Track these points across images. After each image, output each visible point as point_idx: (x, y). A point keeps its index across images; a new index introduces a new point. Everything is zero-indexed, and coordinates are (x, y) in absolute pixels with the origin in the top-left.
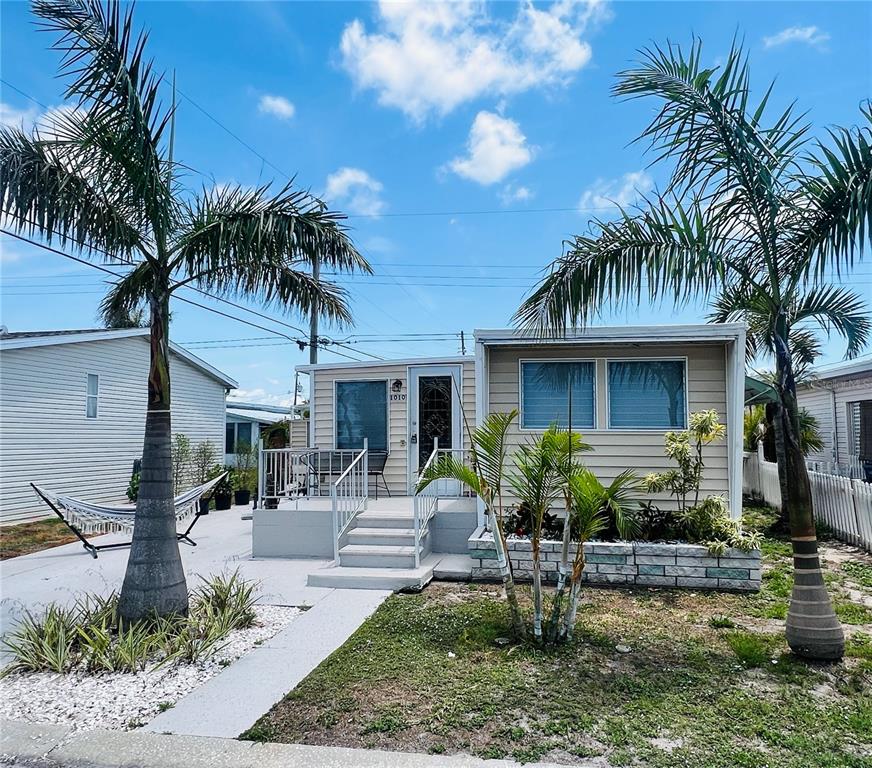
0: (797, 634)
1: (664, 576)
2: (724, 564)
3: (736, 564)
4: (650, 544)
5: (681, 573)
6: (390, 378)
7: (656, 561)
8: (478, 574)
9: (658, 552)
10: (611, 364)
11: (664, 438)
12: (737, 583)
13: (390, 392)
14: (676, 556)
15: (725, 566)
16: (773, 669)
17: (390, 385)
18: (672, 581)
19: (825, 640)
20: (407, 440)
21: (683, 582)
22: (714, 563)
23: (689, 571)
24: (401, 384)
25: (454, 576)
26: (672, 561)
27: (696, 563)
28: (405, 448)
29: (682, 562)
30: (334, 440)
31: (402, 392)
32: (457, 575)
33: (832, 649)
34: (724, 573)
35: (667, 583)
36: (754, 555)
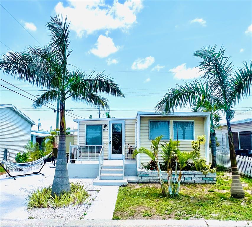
0: (234, 191)
1: (192, 180)
2: (207, 176)
3: (210, 176)
4: (187, 172)
5: (196, 179)
6: (103, 124)
7: (189, 176)
8: (141, 181)
9: (190, 174)
10: (174, 122)
11: (191, 142)
12: (210, 182)
13: (103, 128)
14: (195, 175)
15: (207, 177)
16: (229, 200)
17: (103, 126)
18: (193, 182)
19: (241, 192)
20: (108, 143)
21: (197, 182)
22: (204, 176)
23: (198, 179)
24: (106, 125)
25: (134, 182)
26: (193, 176)
27: (200, 176)
28: (107, 145)
29: (196, 176)
30: (85, 143)
31: (107, 128)
32: (135, 181)
33: (242, 194)
34: (207, 179)
35: (192, 182)
36: (214, 174)
